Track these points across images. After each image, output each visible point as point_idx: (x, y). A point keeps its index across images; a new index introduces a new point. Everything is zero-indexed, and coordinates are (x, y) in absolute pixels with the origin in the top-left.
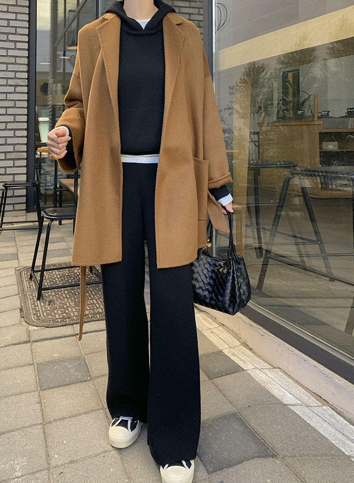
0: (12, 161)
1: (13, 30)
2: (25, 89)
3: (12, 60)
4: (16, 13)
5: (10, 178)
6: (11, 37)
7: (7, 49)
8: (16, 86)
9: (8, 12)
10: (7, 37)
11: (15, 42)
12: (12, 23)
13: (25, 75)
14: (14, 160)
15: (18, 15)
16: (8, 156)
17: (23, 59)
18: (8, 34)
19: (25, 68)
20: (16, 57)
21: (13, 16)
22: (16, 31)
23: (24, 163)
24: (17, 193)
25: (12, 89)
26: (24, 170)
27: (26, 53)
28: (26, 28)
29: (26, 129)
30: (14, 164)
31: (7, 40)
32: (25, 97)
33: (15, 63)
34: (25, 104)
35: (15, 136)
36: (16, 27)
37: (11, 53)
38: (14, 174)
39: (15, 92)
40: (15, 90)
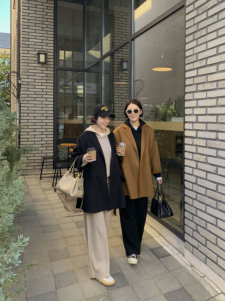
0: (45, 148)
1: (45, 93)
2: (53, 118)
3: (45, 106)
4: (47, 86)
5: (45, 155)
6: (44, 96)
7: (42, 101)
8: (47, 117)
9: (42, 85)
10: (42, 96)
11: (46, 98)
12: (44, 90)
13: (53, 112)
14: (46, 147)
15: (48, 87)
16: (43, 146)
17: (51, 105)
18: (42, 95)
19: (52, 109)
20: (47, 104)
21: (45, 87)
22: (47, 93)
23: (52, 148)
24: (48, 160)
25: (45, 118)
26: (52, 151)
27: (53, 103)
28: (52, 92)
29: (53, 135)
30: (46, 149)
31: (42, 97)
32: (53, 121)
33: (47, 107)
34: (53, 124)
35: (47, 137)
36: (47, 92)
37: (44, 103)
38: (47, 153)
39: (46, 119)
40: (46, 118)
